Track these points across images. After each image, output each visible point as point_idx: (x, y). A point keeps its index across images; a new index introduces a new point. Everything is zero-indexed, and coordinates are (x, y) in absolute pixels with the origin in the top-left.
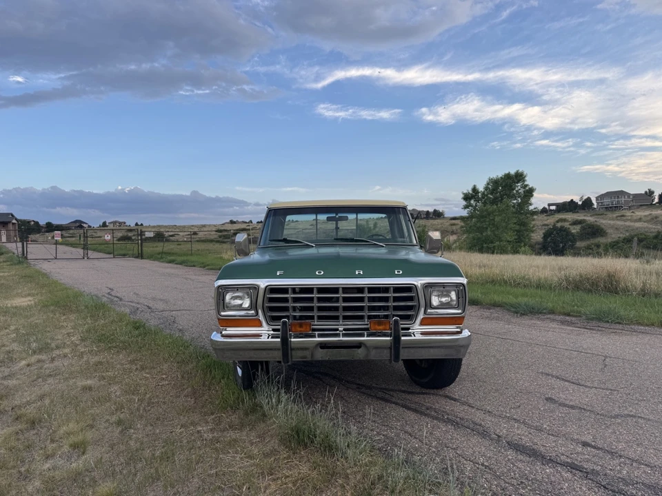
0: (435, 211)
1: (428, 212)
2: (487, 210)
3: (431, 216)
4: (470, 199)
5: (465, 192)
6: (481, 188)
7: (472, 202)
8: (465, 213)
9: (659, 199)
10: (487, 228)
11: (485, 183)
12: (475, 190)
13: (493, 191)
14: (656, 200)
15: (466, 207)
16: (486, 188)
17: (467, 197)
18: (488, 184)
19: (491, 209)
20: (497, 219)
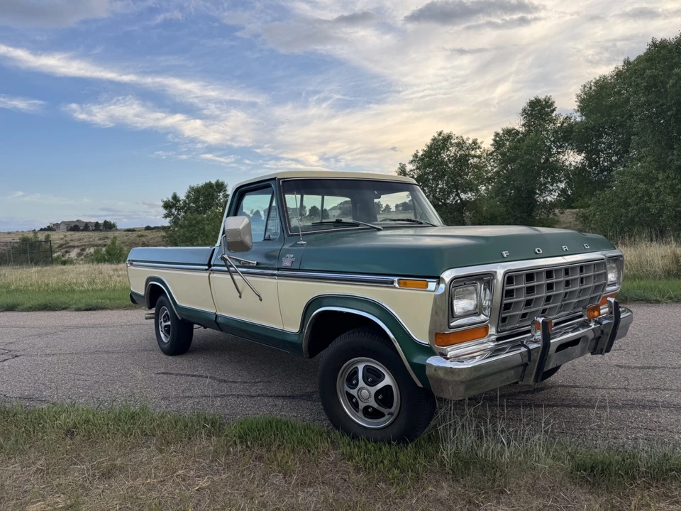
0: (105, 222)
1: (97, 223)
2: (195, 219)
3: (101, 228)
4: (171, 207)
5: (165, 200)
6: (182, 196)
7: (173, 210)
8: (166, 222)
9: (310, 212)
10: (196, 238)
11: (186, 191)
12: (175, 197)
13: (196, 200)
14: (308, 213)
15: (166, 216)
16: (188, 197)
17: (167, 206)
18: (189, 192)
19: (200, 218)
20: (207, 228)
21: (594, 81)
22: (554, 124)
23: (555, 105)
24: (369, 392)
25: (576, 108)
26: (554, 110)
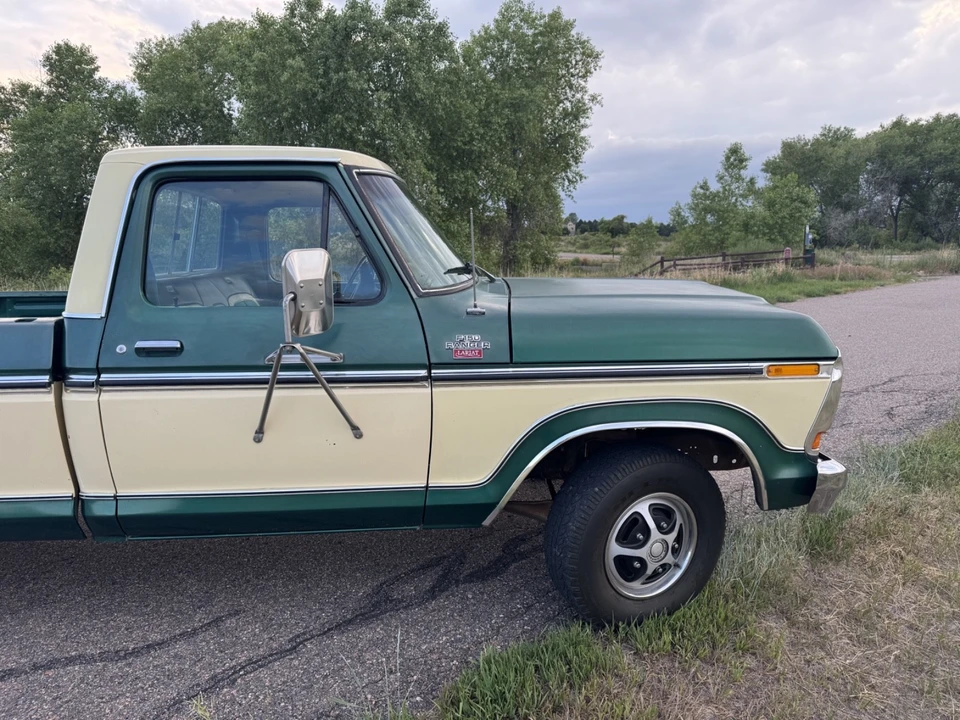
21: (155, 41)
22: (99, 93)
23: (98, 63)
24: (656, 541)
25: (131, 75)
26: (97, 69)
